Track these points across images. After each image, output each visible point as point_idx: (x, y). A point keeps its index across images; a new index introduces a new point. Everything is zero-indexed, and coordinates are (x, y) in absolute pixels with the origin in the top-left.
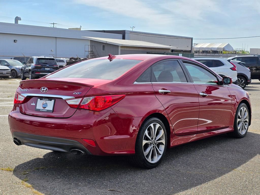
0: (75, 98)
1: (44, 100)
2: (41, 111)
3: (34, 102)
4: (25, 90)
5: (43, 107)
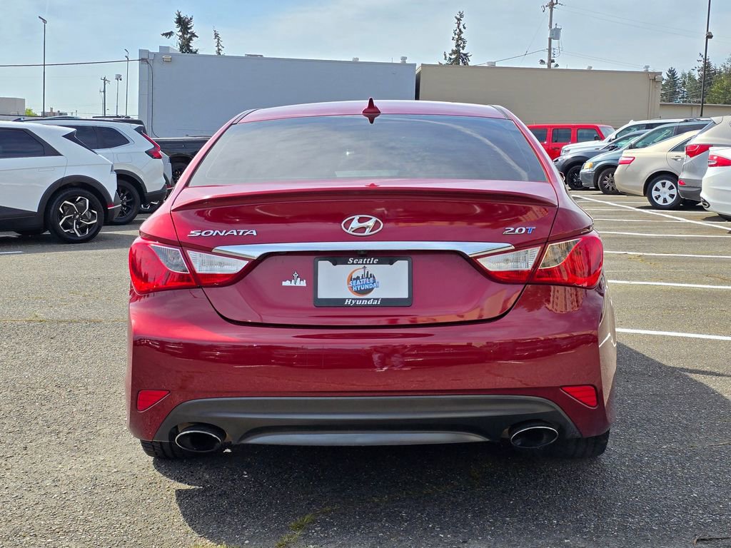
0: (513, 247)
1: (353, 264)
2: (348, 306)
3: (296, 275)
4: (238, 233)
5: (355, 289)
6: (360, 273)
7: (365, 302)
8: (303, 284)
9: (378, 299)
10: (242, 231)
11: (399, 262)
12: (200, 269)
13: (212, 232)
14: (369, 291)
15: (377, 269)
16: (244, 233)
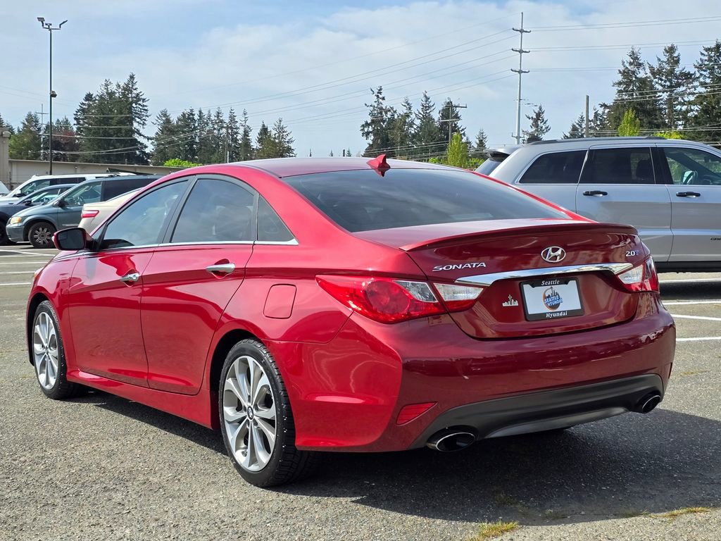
0: (632, 266)
1: (545, 285)
2: (549, 319)
3: (510, 297)
4: (472, 265)
5: (549, 304)
6: (549, 293)
7: (558, 315)
8: (516, 304)
9: (565, 311)
10: (475, 264)
11: (571, 282)
12: (447, 298)
13: (451, 267)
14: (557, 306)
15: (559, 288)
16: (476, 265)
